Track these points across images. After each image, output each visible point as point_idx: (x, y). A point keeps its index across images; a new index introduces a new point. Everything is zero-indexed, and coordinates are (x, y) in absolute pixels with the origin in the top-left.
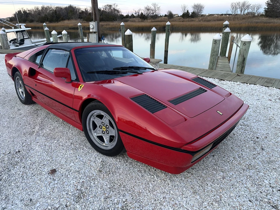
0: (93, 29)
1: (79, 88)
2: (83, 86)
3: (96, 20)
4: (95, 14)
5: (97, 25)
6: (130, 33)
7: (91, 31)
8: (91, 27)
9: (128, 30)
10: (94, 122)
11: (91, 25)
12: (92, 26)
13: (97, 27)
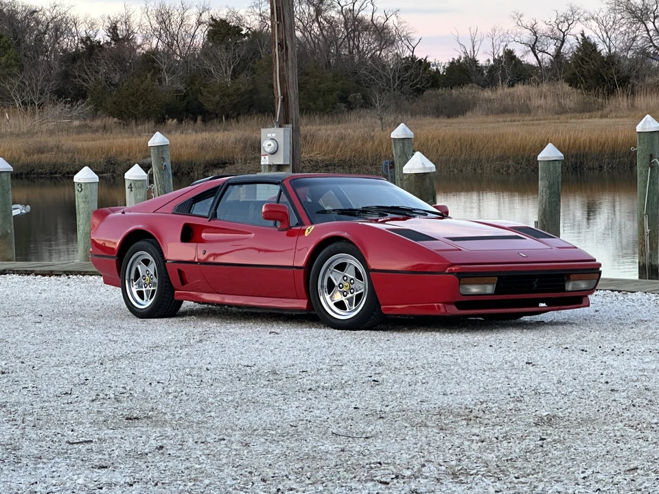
0: (273, 153)
1: (307, 231)
2: (313, 227)
3: (285, 120)
4: (283, 100)
5: (289, 140)
6: (425, 168)
7: (265, 161)
8: (267, 145)
9: (418, 154)
10: (330, 280)
11: (267, 138)
12: (270, 142)
13: (289, 147)
